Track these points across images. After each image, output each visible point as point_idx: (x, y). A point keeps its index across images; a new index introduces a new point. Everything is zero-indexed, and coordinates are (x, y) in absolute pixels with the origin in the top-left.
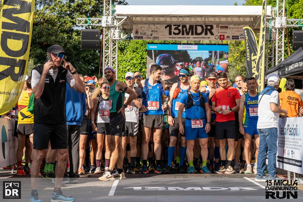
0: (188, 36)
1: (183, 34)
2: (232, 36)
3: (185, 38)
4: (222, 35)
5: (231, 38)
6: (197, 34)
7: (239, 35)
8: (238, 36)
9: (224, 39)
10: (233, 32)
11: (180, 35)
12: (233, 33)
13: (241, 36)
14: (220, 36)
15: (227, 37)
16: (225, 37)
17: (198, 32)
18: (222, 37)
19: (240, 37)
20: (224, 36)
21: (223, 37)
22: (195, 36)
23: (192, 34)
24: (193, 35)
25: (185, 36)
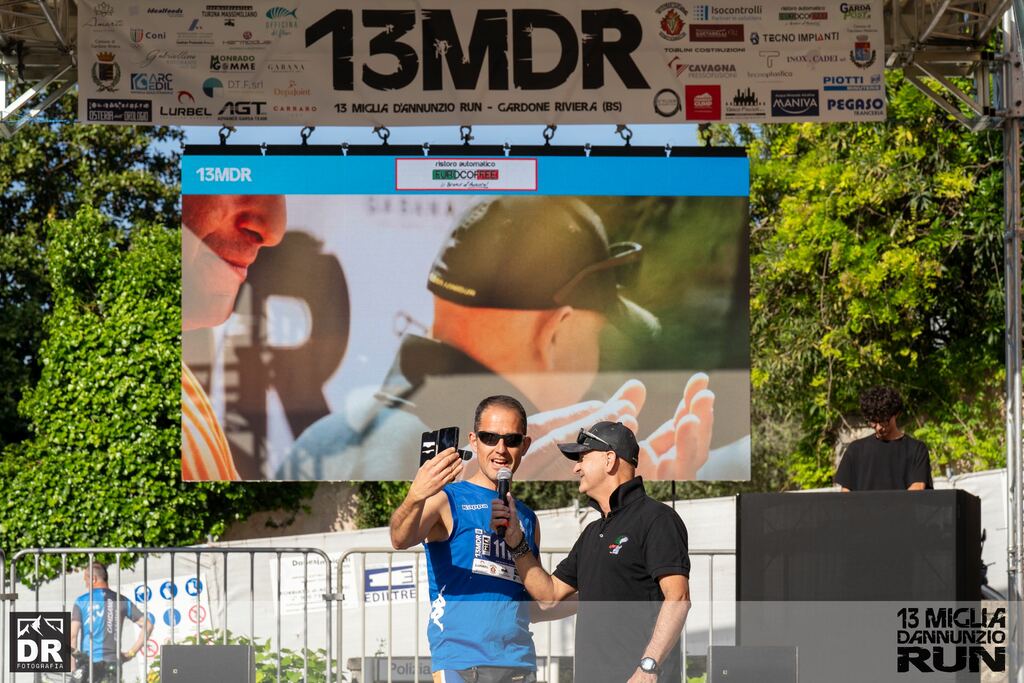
0: (467, 96)
1: (433, 82)
2: (775, 94)
3: (446, 107)
4: (701, 89)
5: (768, 109)
6: (529, 79)
7: (819, 86)
8: (816, 93)
9: (714, 113)
10: (780, 64)
11: (414, 92)
12: (775, 69)
13: (836, 95)
14: (692, 91)
15: (739, 100)
16: (727, 97)
17: (536, 69)
18: (704, 101)
19: (824, 97)
20: (715, 91)
21: (709, 104)
22: (514, 94)
23: (498, 82)
24: (505, 87)
25: (449, 92)
